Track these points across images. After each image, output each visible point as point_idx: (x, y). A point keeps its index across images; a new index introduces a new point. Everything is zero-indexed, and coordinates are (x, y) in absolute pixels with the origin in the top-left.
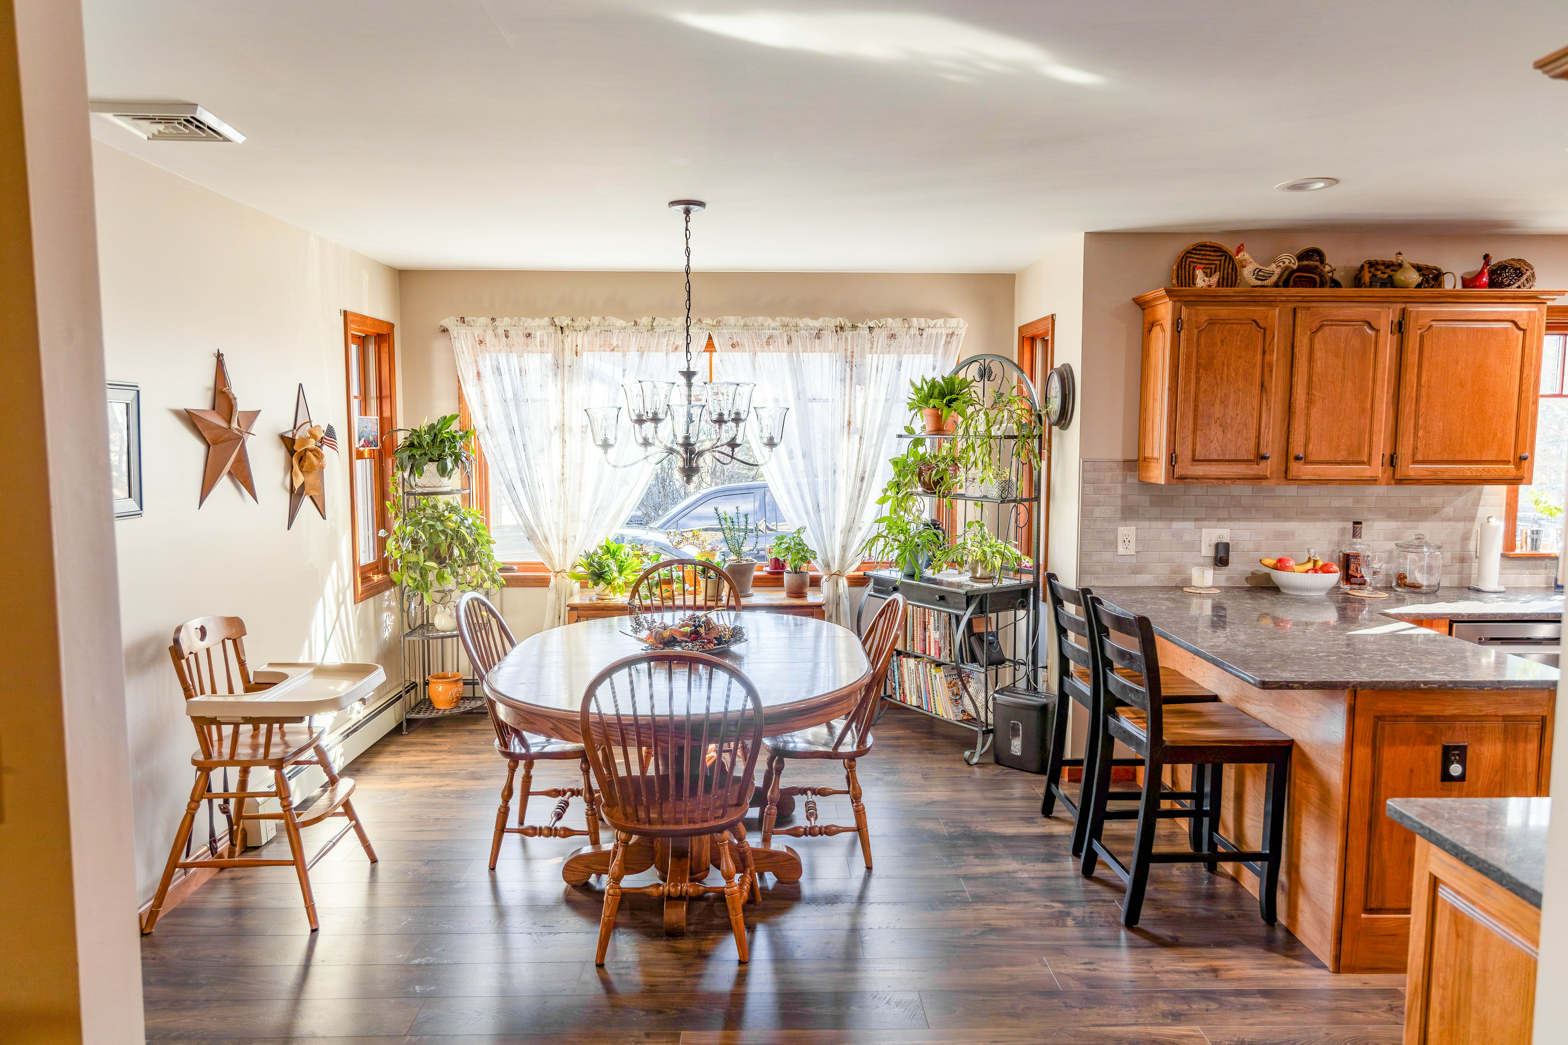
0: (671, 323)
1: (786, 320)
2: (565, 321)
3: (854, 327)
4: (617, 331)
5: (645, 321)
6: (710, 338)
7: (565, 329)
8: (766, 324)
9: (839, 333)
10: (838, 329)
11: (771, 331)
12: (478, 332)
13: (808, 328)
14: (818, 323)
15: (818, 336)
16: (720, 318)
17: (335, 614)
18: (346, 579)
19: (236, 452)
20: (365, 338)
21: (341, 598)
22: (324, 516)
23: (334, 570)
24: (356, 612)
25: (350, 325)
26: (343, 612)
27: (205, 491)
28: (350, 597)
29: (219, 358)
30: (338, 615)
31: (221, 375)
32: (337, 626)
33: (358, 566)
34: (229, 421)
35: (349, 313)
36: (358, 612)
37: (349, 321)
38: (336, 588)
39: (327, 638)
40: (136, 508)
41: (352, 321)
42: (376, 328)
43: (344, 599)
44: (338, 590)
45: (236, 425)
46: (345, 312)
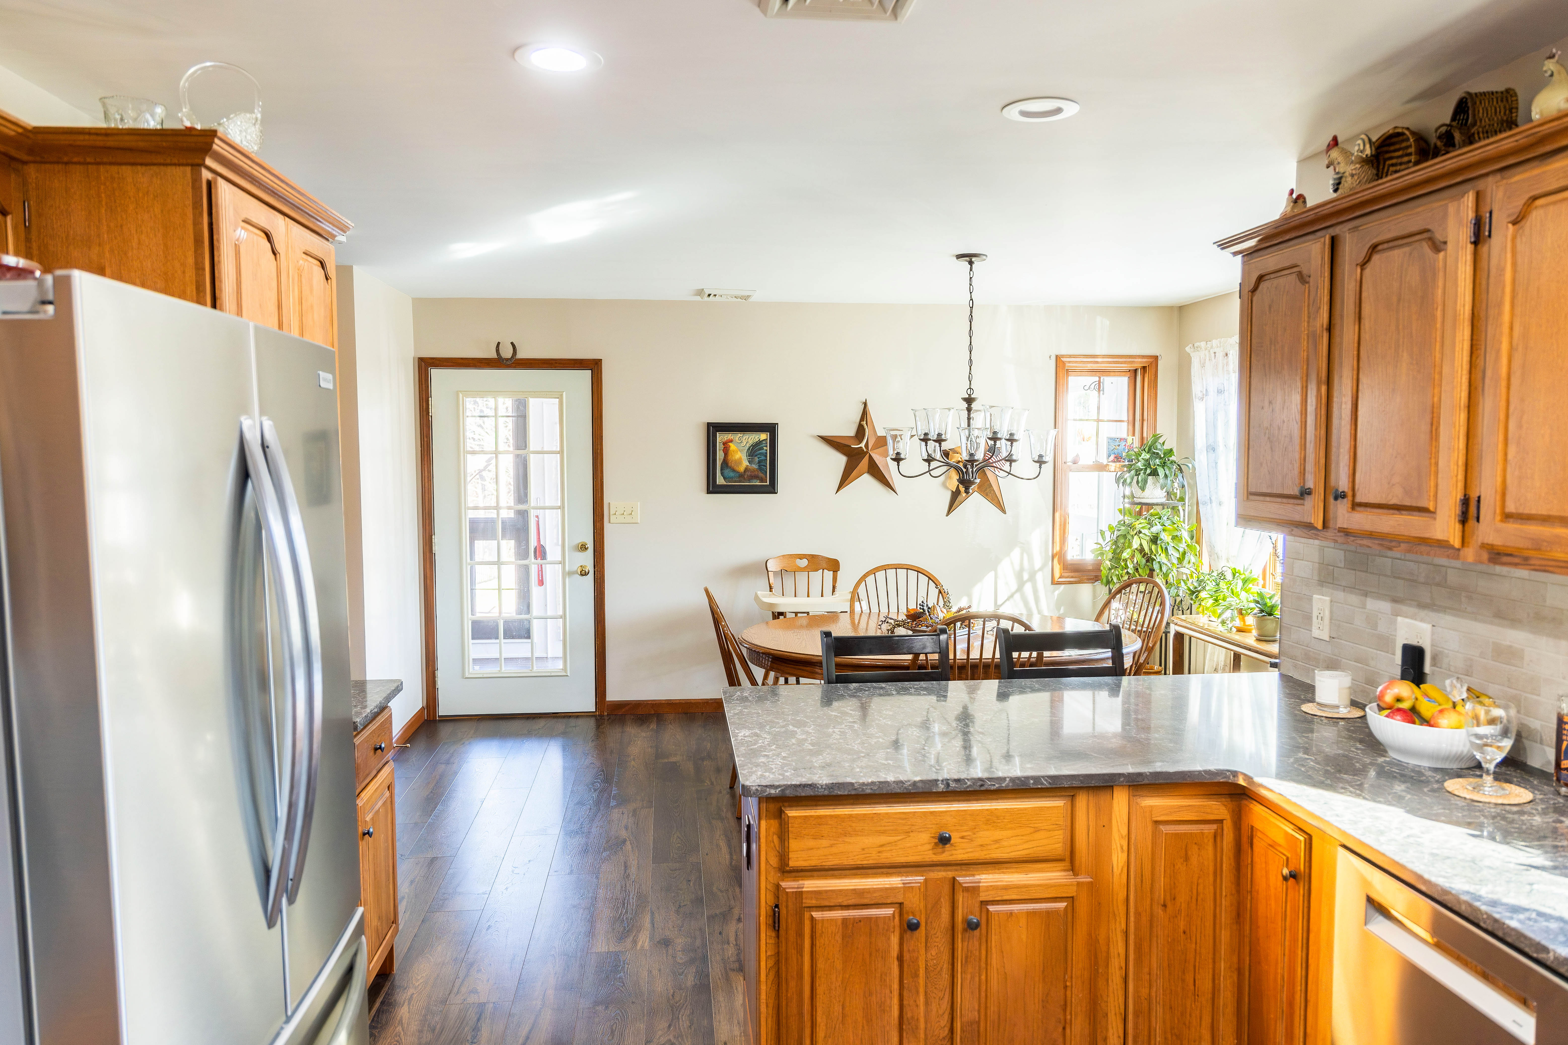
12: (1202, 354)
17: (1014, 586)
18: (1038, 563)
19: (866, 460)
20: (1136, 371)
21: (1026, 576)
22: (1004, 511)
23: (1016, 553)
24: (1054, 591)
25: (1067, 364)
26: (1028, 588)
27: (842, 484)
28: (1043, 579)
29: (865, 404)
30: (1020, 589)
31: (865, 414)
32: (1017, 596)
33: (1059, 556)
34: (861, 442)
35: (1063, 356)
36: (1057, 593)
37: (1064, 363)
38: (1017, 568)
39: (999, 603)
40: (771, 489)
41: (1069, 362)
42: (1125, 362)
43: (1032, 578)
44: (1022, 570)
45: (863, 445)
46: (1057, 356)
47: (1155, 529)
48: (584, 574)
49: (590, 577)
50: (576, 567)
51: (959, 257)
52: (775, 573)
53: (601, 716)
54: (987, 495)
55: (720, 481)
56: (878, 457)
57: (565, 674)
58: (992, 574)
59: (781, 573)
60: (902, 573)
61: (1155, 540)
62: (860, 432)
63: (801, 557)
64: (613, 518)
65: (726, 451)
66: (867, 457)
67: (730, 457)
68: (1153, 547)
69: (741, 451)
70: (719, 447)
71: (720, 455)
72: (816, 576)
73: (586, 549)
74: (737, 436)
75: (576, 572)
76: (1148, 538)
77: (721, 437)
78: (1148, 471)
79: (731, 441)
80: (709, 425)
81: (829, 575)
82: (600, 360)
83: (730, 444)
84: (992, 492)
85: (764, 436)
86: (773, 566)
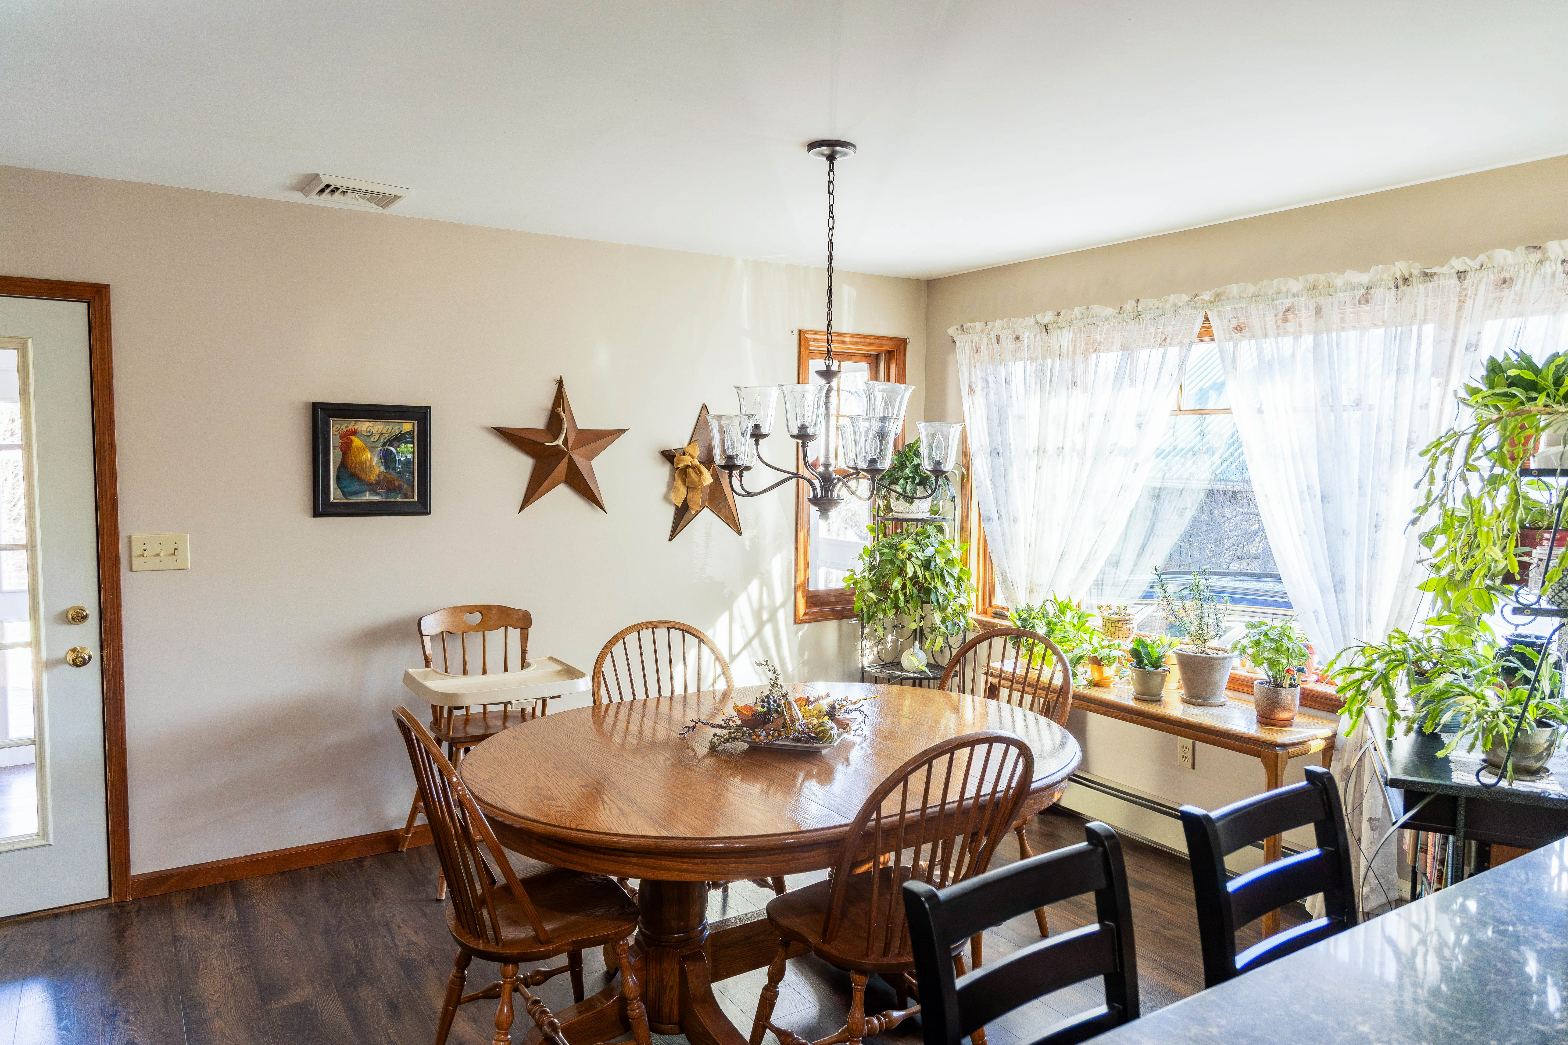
0: (1161, 305)
1: (1311, 278)
2: (1048, 318)
3: (1428, 276)
4: (1101, 323)
5: (1129, 305)
6: (1206, 319)
7: (1050, 327)
8: (1284, 289)
9: (1402, 288)
10: (1400, 283)
11: (1290, 300)
12: (975, 338)
13: (1349, 287)
14: (1365, 278)
15: (1366, 299)
16: (1218, 290)
17: (752, 630)
18: (779, 598)
19: (563, 465)
20: (877, 356)
21: (765, 616)
22: (739, 532)
23: (754, 587)
24: (797, 633)
25: (811, 343)
26: (768, 630)
27: (528, 499)
28: (784, 617)
29: (560, 383)
30: (759, 632)
31: (560, 398)
32: (756, 643)
33: (801, 587)
34: (556, 438)
35: (808, 332)
36: (800, 634)
37: (808, 340)
38: (756, 605)
39: (735, 652)
40: (421, 508)
41: (814, 340)
42: (869, 344)
43: (773, 617)
44: (761, 607)
45: (560, 442)
46: (800, 331)
47: (929, 551)
48: (79, 662)
49: (94, 667)
50: (63, 650)
51: (813, 145)
52: (433, 637)
53: (121, 905)
54: (719, 512)
55: (335, 495)
56: (581, 460)
57: (44, 843)
58: (726, 615)
59: (442, 637)
60: (661, 633)
61: (927, 564)
62: (555, 422)
63: (471, 609)
64: (137, 563)
65: (346, 447)
66: (566, 460)
67: (352, 459)
68: (927, 574)
69: (372, 450)
70: (334, 441)
71: (335, 456)
72: (495, 637)
73: (84, 618)
74: (364, 426)
75: (64, 661)
76: (920, 563)
77: (336, 427)
78: (917, 480)
79: (354, 433)
80: (315, 406)
81: (514, 634)
82: (106, 287)
83: (353, 438)
84: (727, 507)
85: (407, 426)
86: (431, 625)
